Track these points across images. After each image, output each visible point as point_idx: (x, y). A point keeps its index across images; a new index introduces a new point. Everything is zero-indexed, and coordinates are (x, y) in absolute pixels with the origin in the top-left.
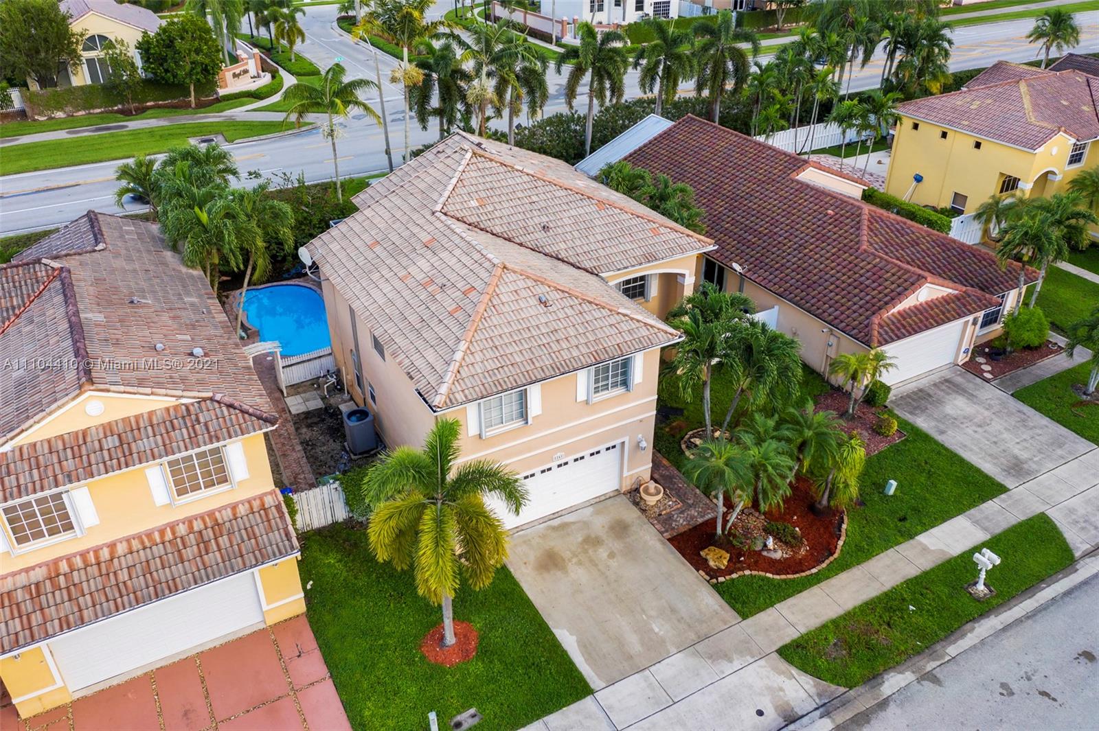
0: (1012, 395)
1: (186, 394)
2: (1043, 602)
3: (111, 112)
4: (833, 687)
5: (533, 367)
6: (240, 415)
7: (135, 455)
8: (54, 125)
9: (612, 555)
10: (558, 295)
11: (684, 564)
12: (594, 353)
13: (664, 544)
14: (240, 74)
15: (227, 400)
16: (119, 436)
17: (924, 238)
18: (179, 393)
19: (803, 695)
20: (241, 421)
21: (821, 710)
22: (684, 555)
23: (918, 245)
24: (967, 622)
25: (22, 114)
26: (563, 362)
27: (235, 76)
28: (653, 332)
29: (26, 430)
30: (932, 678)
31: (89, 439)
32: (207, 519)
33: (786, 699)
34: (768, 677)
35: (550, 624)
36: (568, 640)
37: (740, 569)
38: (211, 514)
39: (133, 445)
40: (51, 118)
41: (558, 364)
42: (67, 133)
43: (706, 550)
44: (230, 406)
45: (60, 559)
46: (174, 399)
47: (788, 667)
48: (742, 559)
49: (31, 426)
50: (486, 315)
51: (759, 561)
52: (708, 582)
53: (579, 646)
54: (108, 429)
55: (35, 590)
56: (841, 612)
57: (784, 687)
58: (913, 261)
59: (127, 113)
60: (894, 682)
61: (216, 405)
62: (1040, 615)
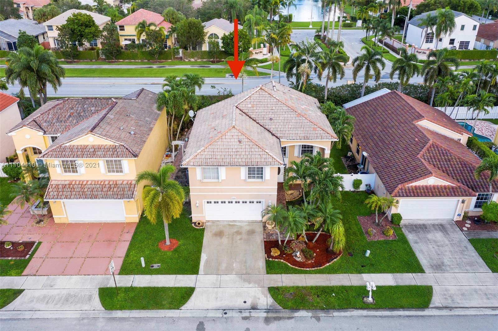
0: (469, 240)
1: (116, 142)
2: (394, 315)
3: (209, 61)
4: (278, 306)
5: (222, 161)
6: (128, 152)
7: (96, 155)
8: (190, 63)
9: (241, 239)
10: (246, 140)
11: (262, 250)
12: (247, 162)
13: (262, 242)
14: (258, 53)
15: (127, 147)
16: (95, 149)
17: (455, 159)
18: (115, 141)
19: (265, 303)
20: (127, 154)
21: (267, 310)
22: (265, 248)
23: (450, 161)
24: (353, 308)
25: (181, 58)
26: (233, 162)
27: (256, 53)
28: (273, 160)
29: (73, 141)
30: (318, 319)
31: (87, 148)
32: (115, 182)
33: (258, 302)
34: (258, 293)
35: (203, 251)
36: (204, 257)
37: (280, 259)
38: (116, 181)
39: (97, 152)
40: (189, 61)
41: (231, 162)
42: (191, 66)
43: (273, 249)
44: (127, 149)
45: (74, 180)
46: (113, 143)
47: (268, 293)
48: (284, 256)
49: (74, 140)
50: (217, 141)
51: (290, 258)
52: (266, 258)
53: (206, 260)
54: (93, 146)
55: (64, 186)
56: (304, 285)
57: (261, 298)
58: (442, 167)
59: (213, 62)
60: (302, 313)
61: (124, 147)
62: (387, 318)
